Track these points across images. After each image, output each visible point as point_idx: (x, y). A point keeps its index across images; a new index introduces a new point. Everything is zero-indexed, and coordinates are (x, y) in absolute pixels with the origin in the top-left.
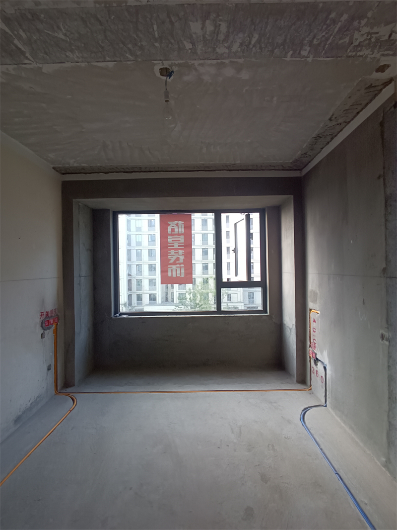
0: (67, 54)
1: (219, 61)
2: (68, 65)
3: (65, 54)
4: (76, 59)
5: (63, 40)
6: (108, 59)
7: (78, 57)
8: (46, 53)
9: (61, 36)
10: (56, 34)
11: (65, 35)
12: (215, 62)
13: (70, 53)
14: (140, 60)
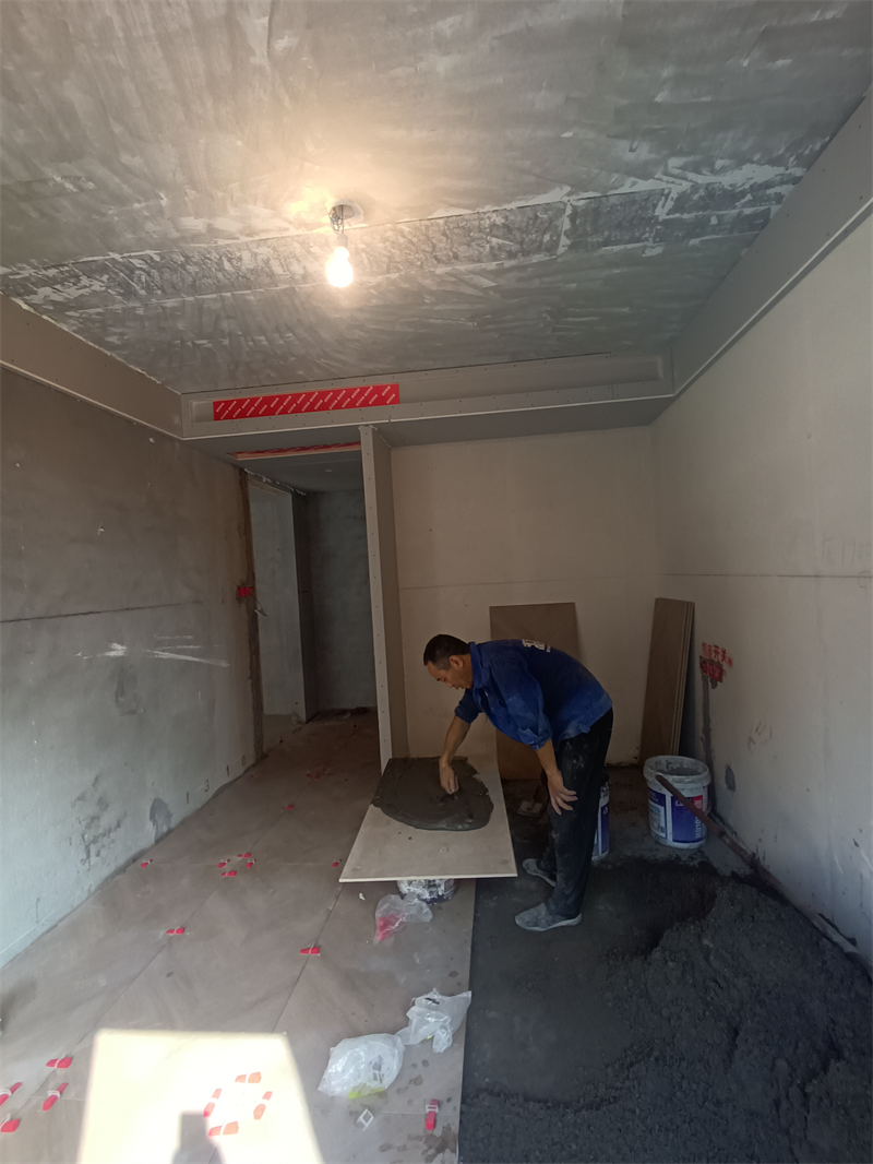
0: (503, 221)
1: (257, 238)
2: (513, 205)
3: (507, 219)
4: (494, 215)
5: (496, 237)
6: (441, 222)
7: (489, 218)
8: (537, 217)
9: (495, 241)
10: (500, 241)
11: (488, 242)
12: (263, 236)
13: (498, 223)
14: (389, 225)
